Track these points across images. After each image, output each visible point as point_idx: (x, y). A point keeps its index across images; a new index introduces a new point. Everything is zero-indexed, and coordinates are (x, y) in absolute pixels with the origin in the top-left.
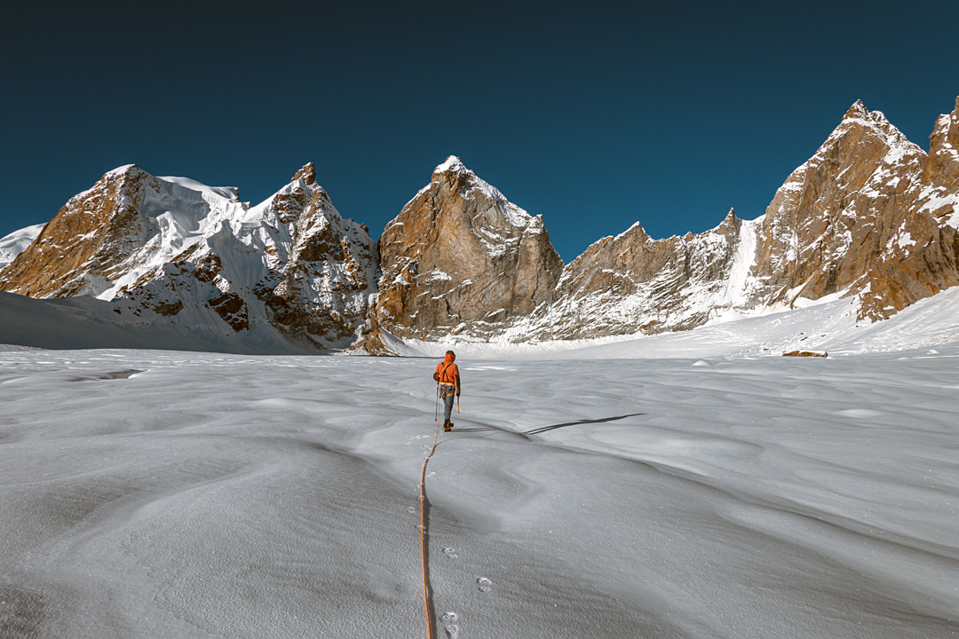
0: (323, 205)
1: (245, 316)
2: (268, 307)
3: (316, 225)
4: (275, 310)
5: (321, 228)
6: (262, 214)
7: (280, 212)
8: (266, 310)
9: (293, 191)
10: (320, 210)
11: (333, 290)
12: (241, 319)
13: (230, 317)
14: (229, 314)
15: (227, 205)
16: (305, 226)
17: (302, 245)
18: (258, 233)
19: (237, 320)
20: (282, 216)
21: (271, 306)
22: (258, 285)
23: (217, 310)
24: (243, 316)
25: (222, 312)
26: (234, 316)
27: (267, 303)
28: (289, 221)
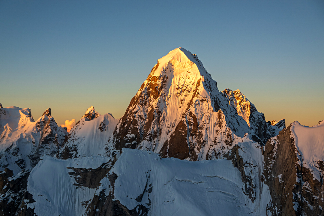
0: (51, 124)
1: (25, 165)
2: (31, 161)
3: (48, 132)
4: (33, 162)
5: (49, 133)
6: (32, 129)
7: (38, 128)
8: (31, 162)
9: (42, 120)
10: (49, 127)
11: (51, 153)
12: (23, 166)
13: (20, 166)
14: (20, 165)
15: (25, 119)
16: (45, 132)
17: (43, 140)
18: (30, 137)
19: (22, 166)
20: (38, 129)
21: (32, 160)
22: (29, 154)
23: (17, 164)
24: (24, 165)
25: (18, 164)
26: (22, 165)
27: (31, 160)
28: (40, 130)
